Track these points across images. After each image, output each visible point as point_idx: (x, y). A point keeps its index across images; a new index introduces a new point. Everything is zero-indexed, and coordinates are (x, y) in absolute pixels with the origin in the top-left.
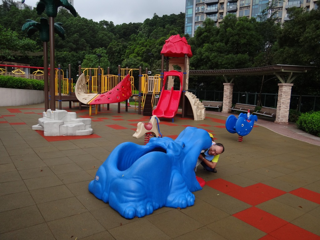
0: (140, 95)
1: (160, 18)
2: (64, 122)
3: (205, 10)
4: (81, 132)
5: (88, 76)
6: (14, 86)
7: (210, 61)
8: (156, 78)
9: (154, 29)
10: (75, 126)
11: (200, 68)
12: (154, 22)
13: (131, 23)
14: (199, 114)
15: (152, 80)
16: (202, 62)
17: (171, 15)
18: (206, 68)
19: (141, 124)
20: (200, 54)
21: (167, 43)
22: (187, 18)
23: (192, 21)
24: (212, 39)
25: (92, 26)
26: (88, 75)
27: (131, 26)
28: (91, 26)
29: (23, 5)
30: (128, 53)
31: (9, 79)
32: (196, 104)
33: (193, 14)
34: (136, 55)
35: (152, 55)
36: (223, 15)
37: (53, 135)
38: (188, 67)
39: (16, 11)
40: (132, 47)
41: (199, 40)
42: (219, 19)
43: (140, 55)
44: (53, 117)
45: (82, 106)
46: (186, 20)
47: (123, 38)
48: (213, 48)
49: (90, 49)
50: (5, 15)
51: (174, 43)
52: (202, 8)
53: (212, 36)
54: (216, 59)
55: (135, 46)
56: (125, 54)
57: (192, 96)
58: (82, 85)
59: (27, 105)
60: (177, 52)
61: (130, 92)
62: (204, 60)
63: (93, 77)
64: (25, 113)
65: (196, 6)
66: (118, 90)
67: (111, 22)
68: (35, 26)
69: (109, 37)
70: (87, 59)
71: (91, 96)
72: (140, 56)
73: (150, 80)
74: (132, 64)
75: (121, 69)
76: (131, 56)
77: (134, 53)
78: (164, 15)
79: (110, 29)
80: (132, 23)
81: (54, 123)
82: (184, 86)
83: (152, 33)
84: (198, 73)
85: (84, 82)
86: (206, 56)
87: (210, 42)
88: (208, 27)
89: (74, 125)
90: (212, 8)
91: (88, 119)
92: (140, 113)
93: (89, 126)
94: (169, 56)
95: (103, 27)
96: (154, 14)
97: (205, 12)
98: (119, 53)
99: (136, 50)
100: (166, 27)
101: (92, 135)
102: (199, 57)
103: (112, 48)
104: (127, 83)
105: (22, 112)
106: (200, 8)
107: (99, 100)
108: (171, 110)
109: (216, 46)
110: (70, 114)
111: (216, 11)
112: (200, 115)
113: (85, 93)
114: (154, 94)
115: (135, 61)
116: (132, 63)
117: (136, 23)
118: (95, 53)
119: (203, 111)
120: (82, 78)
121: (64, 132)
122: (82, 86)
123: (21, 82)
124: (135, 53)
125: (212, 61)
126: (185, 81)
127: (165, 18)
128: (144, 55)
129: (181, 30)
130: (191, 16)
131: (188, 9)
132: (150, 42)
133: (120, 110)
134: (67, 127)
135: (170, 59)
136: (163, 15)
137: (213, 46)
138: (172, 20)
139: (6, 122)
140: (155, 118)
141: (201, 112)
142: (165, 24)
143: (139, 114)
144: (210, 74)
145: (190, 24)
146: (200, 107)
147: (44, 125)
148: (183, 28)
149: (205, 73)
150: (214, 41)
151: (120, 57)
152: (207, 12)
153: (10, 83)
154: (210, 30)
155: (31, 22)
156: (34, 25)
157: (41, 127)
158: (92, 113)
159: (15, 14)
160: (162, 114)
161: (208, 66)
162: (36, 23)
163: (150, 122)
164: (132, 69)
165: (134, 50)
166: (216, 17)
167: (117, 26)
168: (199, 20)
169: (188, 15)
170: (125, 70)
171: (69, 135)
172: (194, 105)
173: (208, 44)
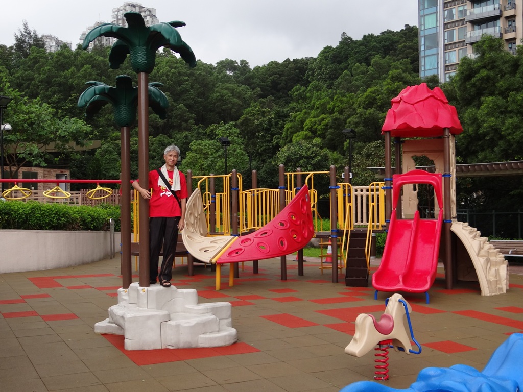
0: (335, 235)
1: (356, 42)
2: (169, 315)
3: (468, 13)
4: (211, 339)
5: (209, 194)
6: (43, 223)
7: (502, 137)
8: (372, 190)
9: (343, 70)
10: (197, 324)
11: (477, 157)
12: (343, 53)
13: (288, 60)
14: (492, 279)
15: (362, 197)
16: (480, 143)
17: (383, 33)
18: (493, 156)
19: (365, 318)
20: (473, 123)
21: (397, 104)
22: (425, 36)
23: (437, 43)
24: (502, 84)
25: (203, 73)
26: (207, 193)
27: (290, 66)
28: (200, 74)
29: (54, 43)
30: (288, 129)
31: (33, 210)
32: (483, 252)
33: (437, 26)
34: (310, 134)
35: (352, 134)
36: (514, 21)
37: (146, 348)
38: (453, 158)
39: (41, 57)
40: (300, 116)
41: (467, 88)
42: (506, 32)
43: (319, 132)
44: (145, 301)
45: (195, 264)
46: (422, 41)
47: (272, 94)
48: (508, 106)
49: (200, 127)
50: (18, 67)
51: (413, 104)
52: (461, 12)
53: (501, 78)
54: (518, 133)
55: (306, 113)
56: (282, 133)
57: (471, 232)
58: (196, 216)
59: (70, 267)
60: (423, 126)
61: (311, 228)
62: (487, 138)
63: (218, 195)
64: (69, 288)
65: (444, 7)
66: (282, 224)
67: (244, 63)
68: (105, 93)
69: (239, 96)
70: (196, 151)
71: (219, 242)
72: (319, 136)
73: (356, 196)
74: (302, 157)
75: (285, 173)
76: (296, 137)
77: (302, 129)
78: (367, 34)
79: (242, 78)
80: (291, 60)
81: (149, 317)
82: (448, 207)
83: (339, 80)
84: (475, 171)
85: (200, 208)
86: (491, 127)
87: (497, 93)
88: (488, 55)
89: (193, 322)
90: (484, 8)
91: (224, 305)
92: (336, 279)
93: (226, 321)
94: (402, 136)
95: (225, 75)
96: (343, 35)
97: (467, 19)
98: (267, 130)
99: (308, 122)
100: (373, 61)
101: (235, 347)
102: (471, 130)
103: (250, 120)
104: (302, 207)
105: (61, 286)
106: (454, 11)
107: (237, 251)
108: (418, 271)
109: (514, 101)
110: (183, 293)
111: (497, 13)
112: (497, 281)
113: (202, 235)
114: (370, 230)
115: (308, 149)
116: (300, 155)
117: (300, 58)
118: (212, 136)
119: (503, 269)
120: (195, 199)
121: (172, 339)
122: (195, 218)
123: (59, 214)
124: (306, 130)
125: (507, 138)
126: (448, 196)
127: (368, 42)
128: (328, 133)
129: (410, 67)
130: (434, 31)
131: (424, 16)
132: (341, 101)
133: (287, 271)
134: (178, 326)
135: (404, 142)
136: (365, 36)
137: (507, 101)
138: (387, 44)
139: (34, 314)
140: (400, 301)
141: (497, 272)
142: (371, 55)
143: (333, 282)
144: (508, 172)
145: (433, 51)
146: (493, 258)
147: (126, 323)
148: (415, 61)
149: (494, 170)
150: (508, 89)
151: (270, 141)
152: (474, 18)
153: (36, 218)
154: (494, 62)
155: (96, 87)
156: (102, 92)
157: (114, 325)
158: (221, 284)
159: (39, 61)
160: (399, 282)
161: (497, 152)
162: (107, 88)
163: (385, 313)
164: (311, 173)
165: (302, 122)
166: (497, 28)
167: (257, 69)
168: (455, 40)
169: (425, 29)
170: (294, 174)
171: (181, 345)
172: (478, 255)
173: (494, 97)
